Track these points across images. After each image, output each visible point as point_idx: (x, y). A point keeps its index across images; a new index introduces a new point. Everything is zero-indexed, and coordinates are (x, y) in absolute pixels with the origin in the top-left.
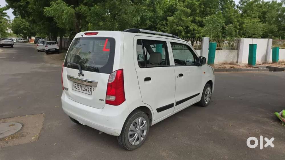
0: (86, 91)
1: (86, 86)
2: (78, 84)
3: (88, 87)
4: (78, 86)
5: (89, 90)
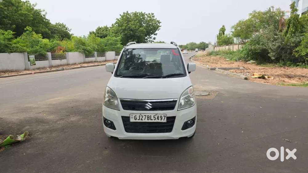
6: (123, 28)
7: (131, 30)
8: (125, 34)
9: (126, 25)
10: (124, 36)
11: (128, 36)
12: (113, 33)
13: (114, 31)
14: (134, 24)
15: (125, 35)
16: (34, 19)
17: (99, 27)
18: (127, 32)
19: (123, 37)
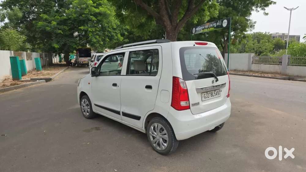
0: (216, 95)
1: (215, 90)
2: (207, 92)
3: (217, 91)
4: (208, 95)
5: (218, 93)
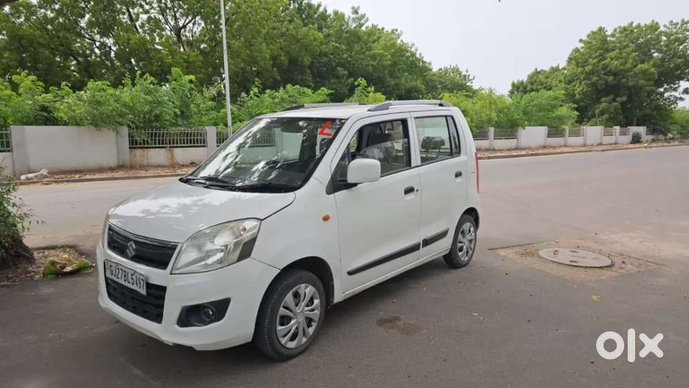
6: (588, 68)
7: (610, 73)
8: (591, 84)
9: (594, 61)
10: (590, 89)
11: (599, 88)
12: (560, 82)
13: (565, 79)
14: (617, 58)
15: (593, 85)
16: (394, 64)
17: (536, 69)
18: (597, 78)
19: (585, 90)
